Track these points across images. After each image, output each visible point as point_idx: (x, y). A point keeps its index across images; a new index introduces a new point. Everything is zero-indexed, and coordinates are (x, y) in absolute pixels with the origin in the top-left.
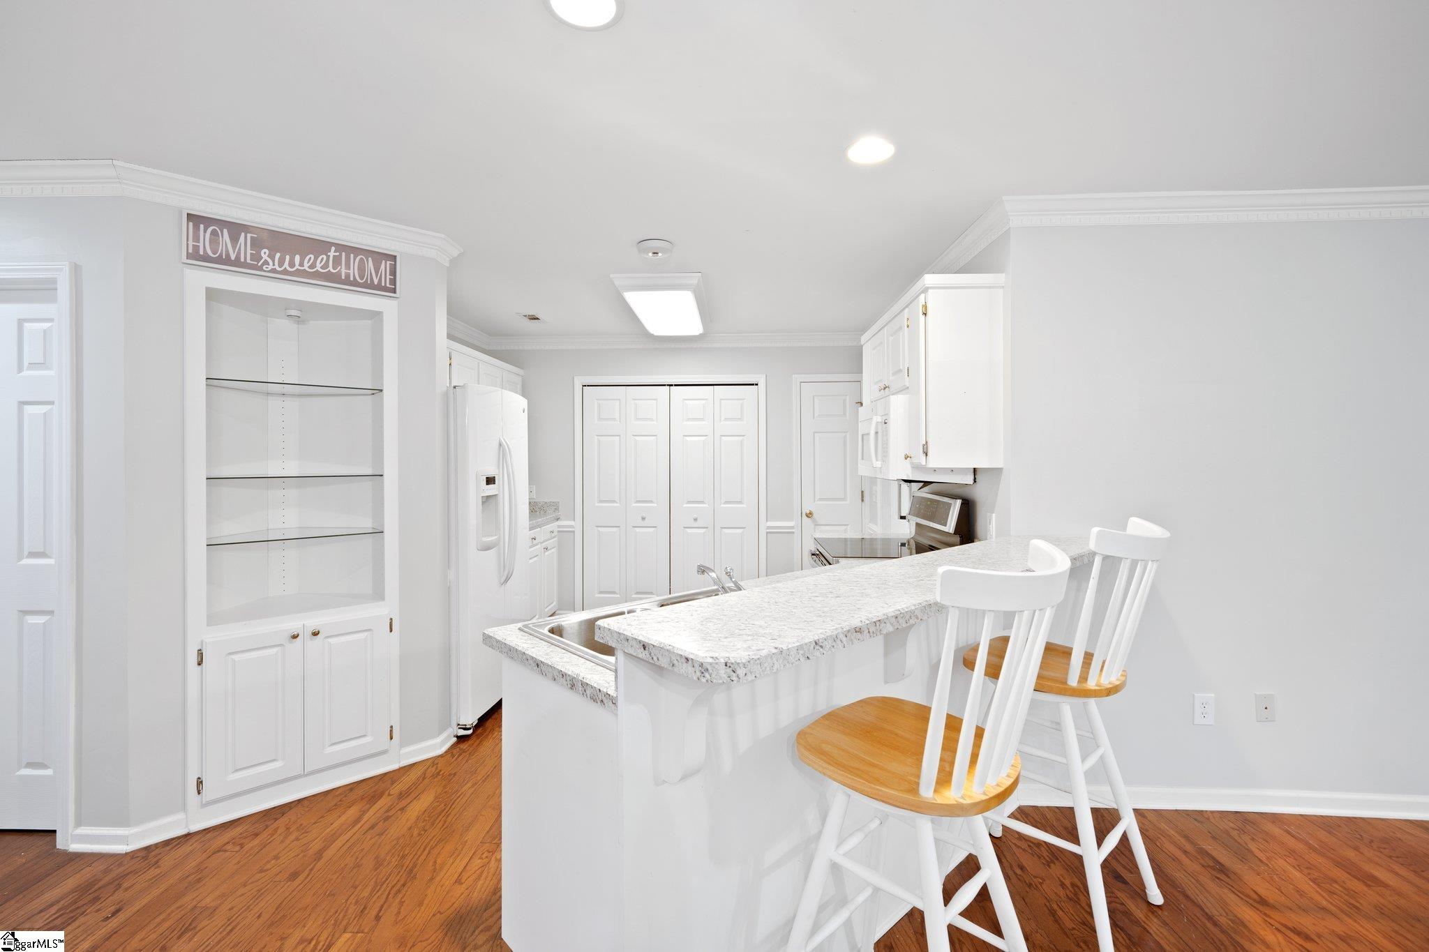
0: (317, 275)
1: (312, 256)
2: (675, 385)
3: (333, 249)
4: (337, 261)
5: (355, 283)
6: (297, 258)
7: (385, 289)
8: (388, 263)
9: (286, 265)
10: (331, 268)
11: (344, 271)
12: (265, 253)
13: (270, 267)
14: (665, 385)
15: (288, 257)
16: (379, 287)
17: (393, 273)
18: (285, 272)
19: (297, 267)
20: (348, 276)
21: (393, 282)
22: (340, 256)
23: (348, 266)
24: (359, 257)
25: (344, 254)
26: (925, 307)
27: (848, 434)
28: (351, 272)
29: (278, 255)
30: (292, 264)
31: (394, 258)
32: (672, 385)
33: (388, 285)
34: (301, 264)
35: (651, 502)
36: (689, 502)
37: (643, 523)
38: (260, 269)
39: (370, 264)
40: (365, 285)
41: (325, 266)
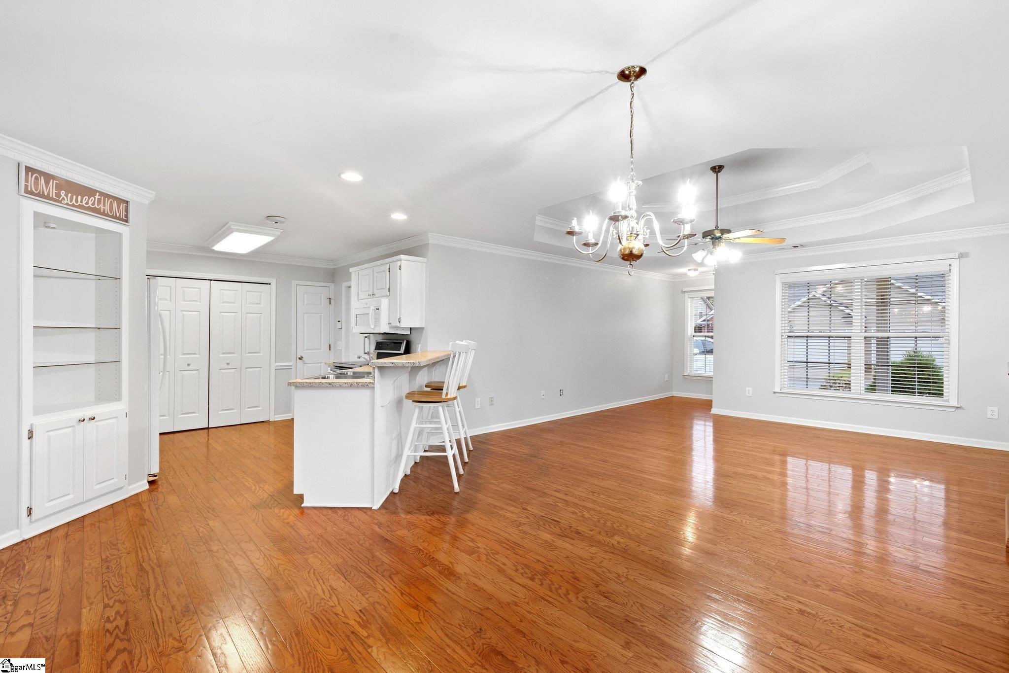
0: (89, 209)
1: (87, 197)
2: (214, 280)
3: (98, 194)
4: (99, 200)
5: (107, 215)
6: (79, 198)
7: (122, 220)
8: (124, 205)
9: (74, 201)
10: (96, 205)
11: (102, 208)
12: (63, 193)
13: (66, 202)
14: (206, 280)
15: (75, 197)
16: (119, 219)
17: (127, 211)
18: (73, 205)
19: (79, 203)
20: (104, 210)
21: (126, 216)
22: (101, 199)
23: (104, 205)
24: (110, 200)
25: (102, 197)
26: (400, 266)
27: (322, 315)
28: (106, 208)
29: (70, 195)
30: (77, 201)
31: (127, 202)
32: (212, 280)
33: (124, 218)
34: (81, 202)
35: (195, 354)
36: (223, 353)
37: (188, 368)
38: (61, 203)
39: (115, 205)
40: (112, 217)
41: (93, 204)
